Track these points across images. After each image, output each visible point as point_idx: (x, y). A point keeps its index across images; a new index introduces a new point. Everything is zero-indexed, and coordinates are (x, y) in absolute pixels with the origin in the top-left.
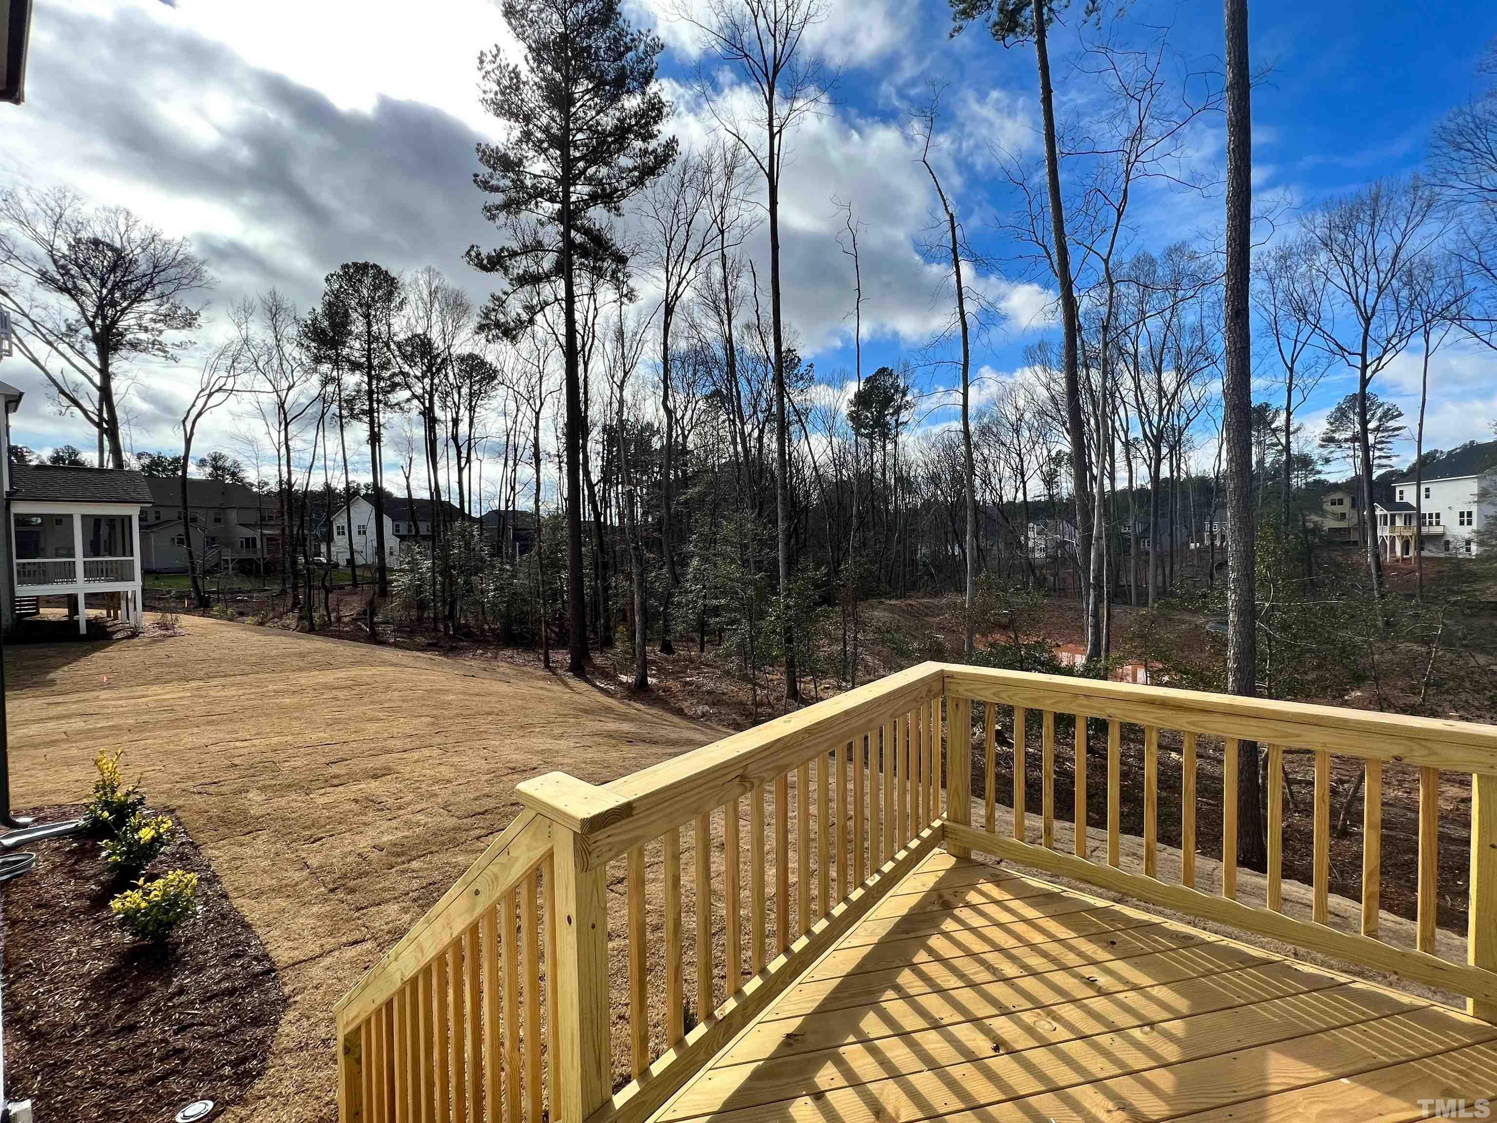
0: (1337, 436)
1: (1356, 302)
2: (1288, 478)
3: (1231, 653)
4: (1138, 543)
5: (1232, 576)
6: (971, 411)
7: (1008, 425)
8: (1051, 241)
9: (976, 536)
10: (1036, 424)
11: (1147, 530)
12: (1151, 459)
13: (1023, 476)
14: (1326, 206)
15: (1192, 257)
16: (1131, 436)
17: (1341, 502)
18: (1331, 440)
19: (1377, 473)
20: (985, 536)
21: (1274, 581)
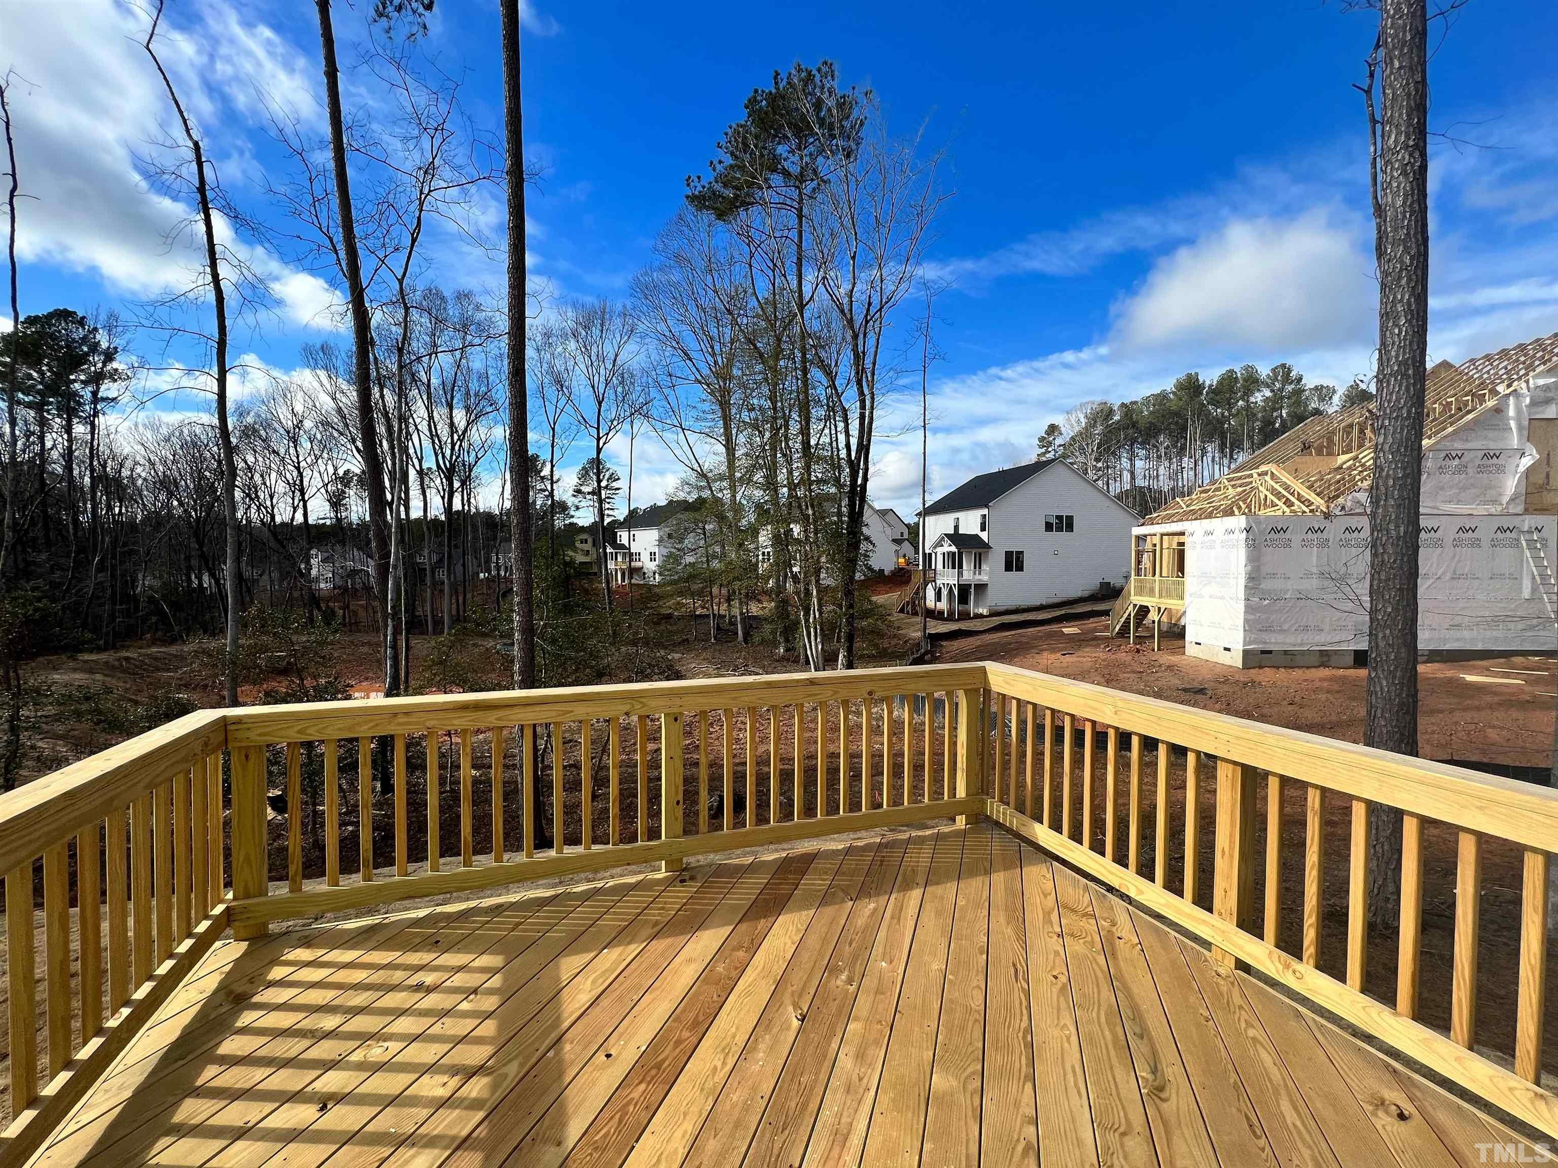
0: (583, 489)
1: (593, 387)
2: (553, 520)
3: (516, 667)
4: (433, 572)
5: (517, 599)
6: (230, 405)
7: (282, 431)
8: (339, 236)
9: (237, 560)
10: (319, 436)
11: (441, 561)
12: (444, 490)
13: (303, 493)
14: (574, 305)
15: (478, 308)
16: (425, 466)
17: (586, 542)
18: (579, 491)
19: (607, 520)
20: (251, 564)
21: (546, 603)
